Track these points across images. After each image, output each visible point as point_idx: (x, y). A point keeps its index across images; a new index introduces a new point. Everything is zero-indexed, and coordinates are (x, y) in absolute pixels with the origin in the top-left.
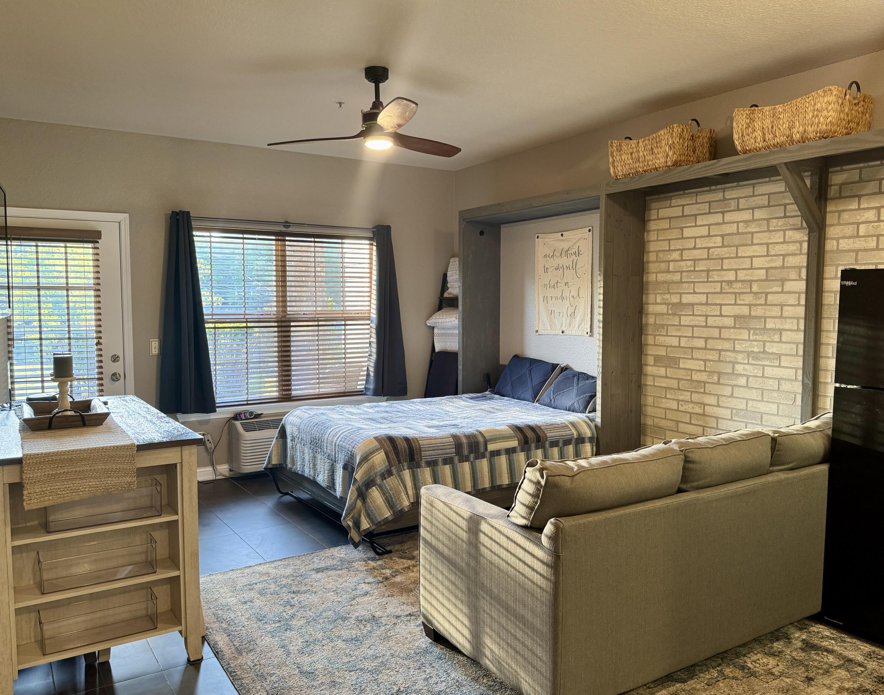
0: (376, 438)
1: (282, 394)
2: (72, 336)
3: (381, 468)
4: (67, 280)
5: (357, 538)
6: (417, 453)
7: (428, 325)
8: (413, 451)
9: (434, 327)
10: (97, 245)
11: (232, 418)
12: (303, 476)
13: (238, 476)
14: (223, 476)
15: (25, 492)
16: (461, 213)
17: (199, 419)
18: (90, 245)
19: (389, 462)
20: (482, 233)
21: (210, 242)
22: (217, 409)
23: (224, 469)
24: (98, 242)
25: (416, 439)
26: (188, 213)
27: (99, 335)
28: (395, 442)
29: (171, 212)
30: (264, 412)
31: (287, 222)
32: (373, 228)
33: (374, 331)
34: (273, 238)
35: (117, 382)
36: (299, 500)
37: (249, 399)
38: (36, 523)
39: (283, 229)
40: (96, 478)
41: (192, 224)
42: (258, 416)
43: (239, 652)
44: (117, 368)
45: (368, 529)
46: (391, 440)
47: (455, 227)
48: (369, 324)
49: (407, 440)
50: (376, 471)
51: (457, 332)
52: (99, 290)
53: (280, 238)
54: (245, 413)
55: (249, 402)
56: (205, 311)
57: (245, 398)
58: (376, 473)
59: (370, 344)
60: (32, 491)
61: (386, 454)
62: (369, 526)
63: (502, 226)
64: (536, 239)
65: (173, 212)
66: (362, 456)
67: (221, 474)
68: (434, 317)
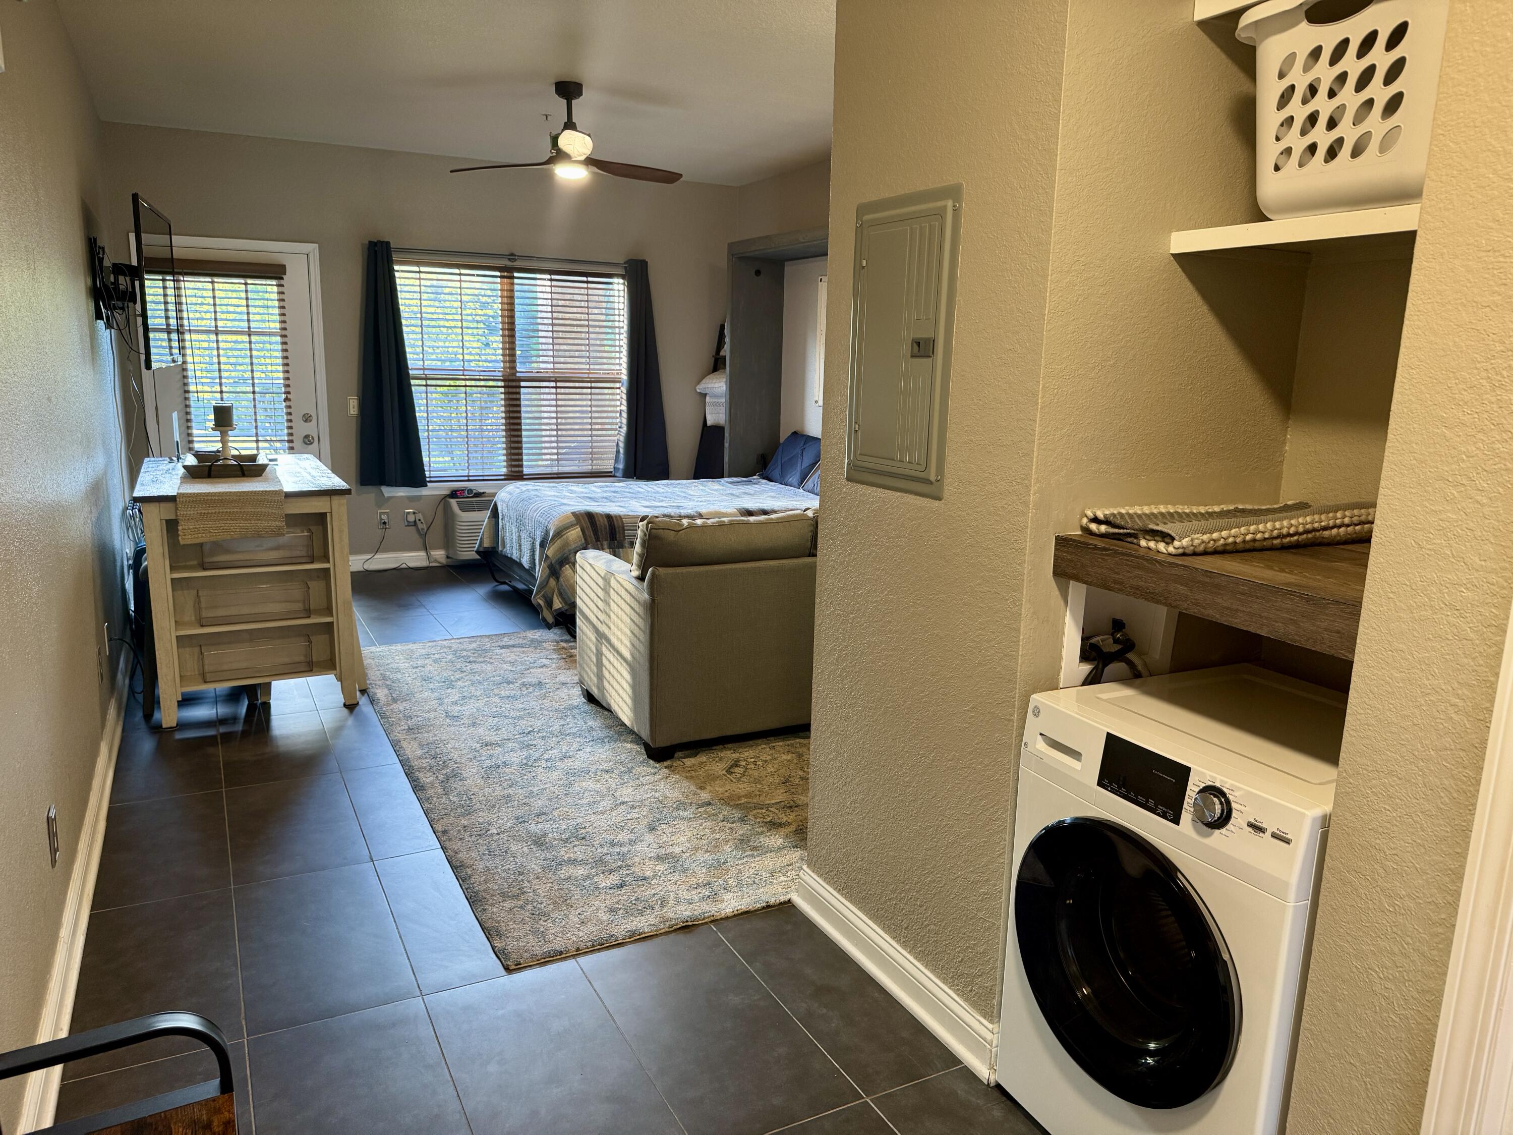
0: (574, 514)
1: (511, 471)
2: (257, 389)
3: (576, 545)
4: (249, 324)
5: (550, 619)
6: (619, 531)
7: (698, 391)
8: (615, 529)
9: (706, 394)
10: (282, 282)
11: (448, 495)
12: (511, 559)
13: (457, 564)
14: (439, 563)
15: (180, 528)
16: (731, 246)
17: (410, 494)
18: (274, 282)
19: (585, 539)
20: (758, 273)
21: (420, 279)
22: (428, 484)
23: (439, 555)
24: (282, 278)
25: (620, 517)
26: (388, 243)
27: (288, 389)
28: (594, 518)
29: (367, 242)
30: (487, 491)
31: (512, 255)
32: (625, 263)
33: (624, 396)
34: (498, 274)
35: (310, 446)
36: (515, 590)
37: (470, 474)
38: (195, 562)
39: (509, 264)
40: (246, 520)
41: (393, 256)
42: (478, 495)
43: (395, 700)
44: (310, 429)
45: (560, 608)
46: (590, 516)
47: (723, 262)
48: (619, 388)
49: (609, 517)
50: (570, 548)
51: (724, 400)
52: (285, 336)
53: (505, 274)
54: (462, 491)
55: (470, 478)
56: (411, 364)
57: (465, 473)
58: (570, 551)
59: (621, 413)
60: (186, 528)
61: (583, 530)
62: (561, 606)
63: (786, 263)
64: (819, 283)
65: (370, 242)
66: (555, 531)
67: (436, 561)
68: (704, 381)
